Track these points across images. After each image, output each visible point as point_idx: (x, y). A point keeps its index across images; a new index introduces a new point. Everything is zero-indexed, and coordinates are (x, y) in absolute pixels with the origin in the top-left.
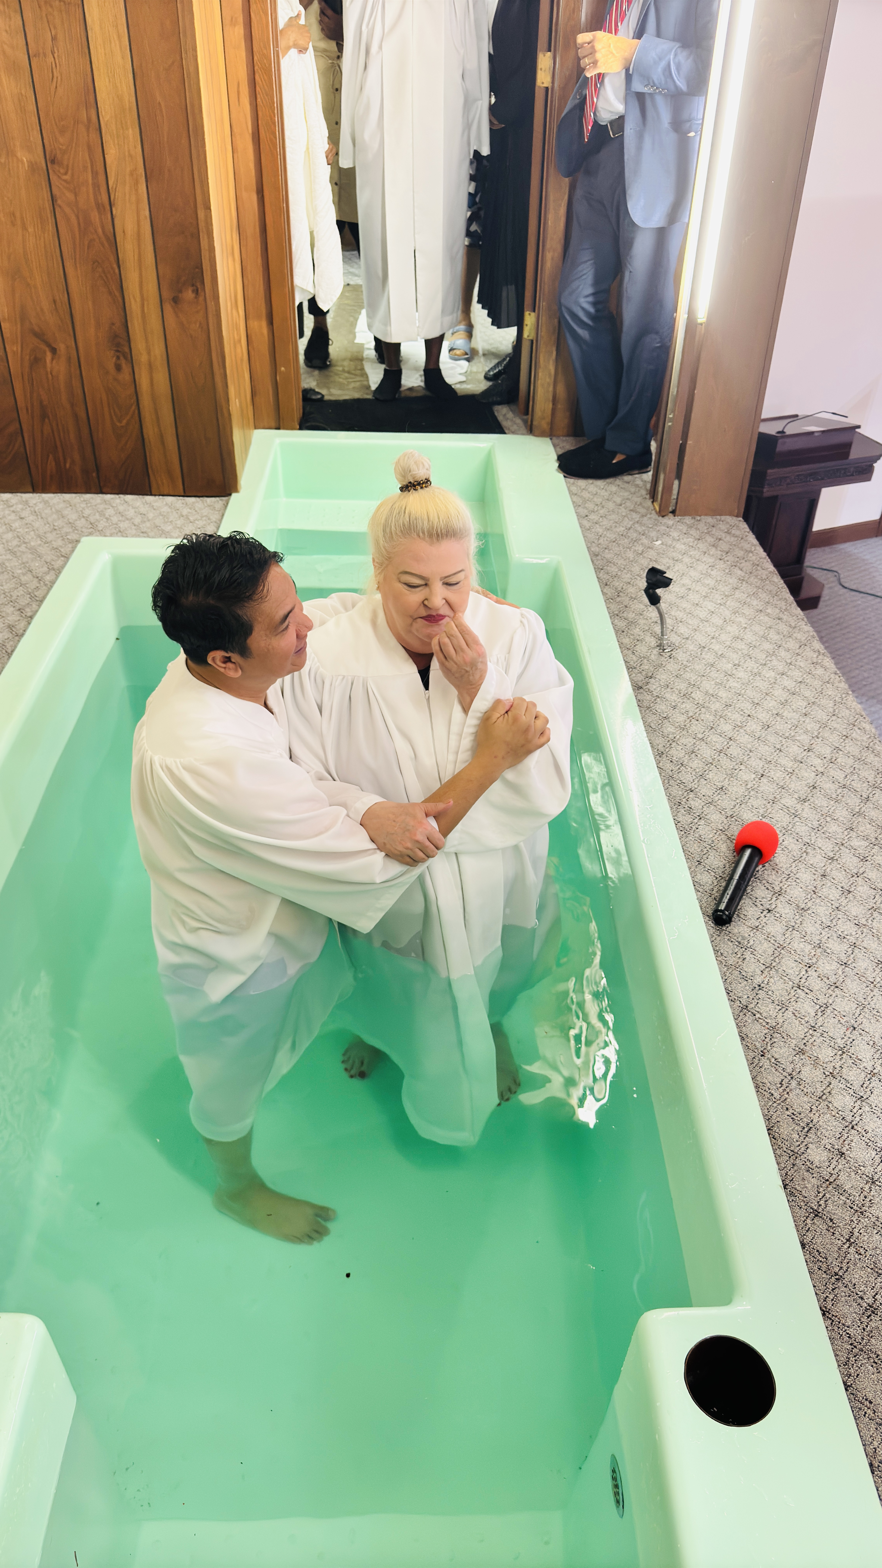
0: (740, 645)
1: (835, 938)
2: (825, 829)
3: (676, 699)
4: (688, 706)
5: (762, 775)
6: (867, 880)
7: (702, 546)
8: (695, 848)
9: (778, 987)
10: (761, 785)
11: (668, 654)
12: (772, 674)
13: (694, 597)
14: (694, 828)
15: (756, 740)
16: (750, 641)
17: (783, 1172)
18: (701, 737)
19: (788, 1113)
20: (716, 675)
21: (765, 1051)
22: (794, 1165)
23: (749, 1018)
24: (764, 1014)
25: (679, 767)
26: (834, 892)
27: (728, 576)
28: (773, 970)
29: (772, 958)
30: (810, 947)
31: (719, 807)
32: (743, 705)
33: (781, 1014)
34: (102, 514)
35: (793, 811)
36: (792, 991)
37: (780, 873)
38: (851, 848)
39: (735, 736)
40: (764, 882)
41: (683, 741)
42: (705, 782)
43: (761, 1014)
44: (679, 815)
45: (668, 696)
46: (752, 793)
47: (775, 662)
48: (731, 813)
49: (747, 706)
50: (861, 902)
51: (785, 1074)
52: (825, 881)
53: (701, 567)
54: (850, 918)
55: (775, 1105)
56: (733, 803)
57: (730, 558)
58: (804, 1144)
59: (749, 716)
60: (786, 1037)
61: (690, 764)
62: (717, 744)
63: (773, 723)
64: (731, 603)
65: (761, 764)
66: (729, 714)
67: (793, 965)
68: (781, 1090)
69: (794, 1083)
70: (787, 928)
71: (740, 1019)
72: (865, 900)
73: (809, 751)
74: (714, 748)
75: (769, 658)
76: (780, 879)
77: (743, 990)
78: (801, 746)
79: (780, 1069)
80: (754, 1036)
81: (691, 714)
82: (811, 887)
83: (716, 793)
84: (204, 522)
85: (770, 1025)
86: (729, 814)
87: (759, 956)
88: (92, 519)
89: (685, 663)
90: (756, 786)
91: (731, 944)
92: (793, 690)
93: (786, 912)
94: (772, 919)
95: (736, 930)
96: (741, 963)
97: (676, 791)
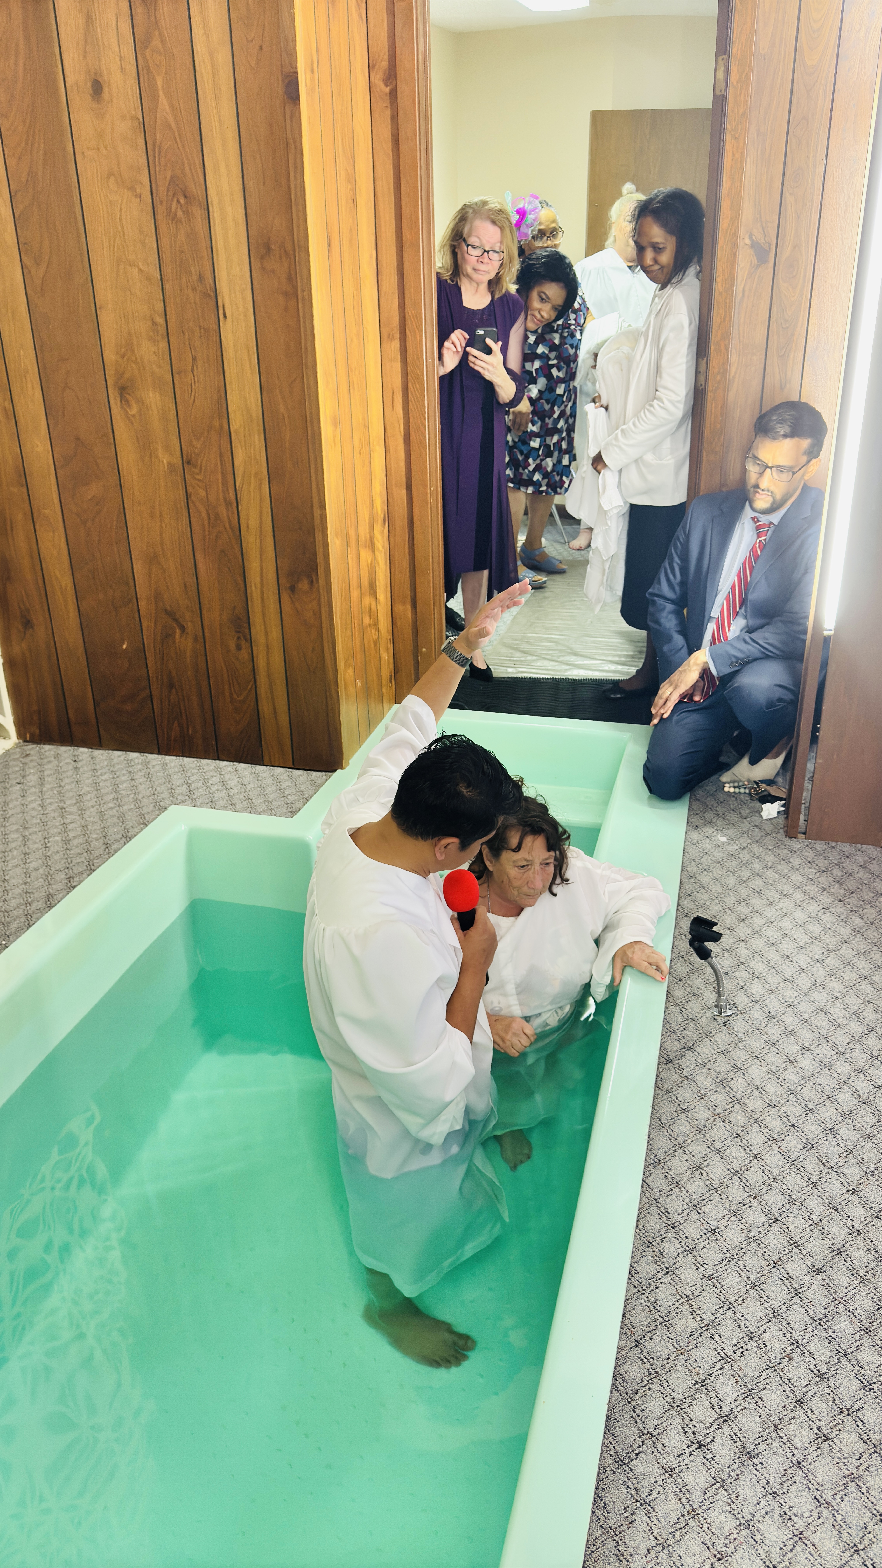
0: (822, 1022)
1: (776, 1516)
2: (829, 1324)
3: (708, 1085)
4: (720, 1099)
5: (776, 1220)
6: (860, 1423)
7: (824, 880)
8: (641, 1318)
10: (769, 1235)
11: (724, 1020)
12: (847, 1069)
13: (787, 946)
14: (653, 1286)
15: (790, 1164)
16: (835, 1017)
18: (718, 1147)
20: (774, 1059)
25: (672, 1186)
26: (804, 1433)
27: (841, 923)
28: (665, 1551)
29: (672, 1530)
30: (734, 1523)
31: (699, 1259)
32: (791, 1108)
34: (206, 781)
35: (796, 1286)
37: (740, 1383)
38: (855, 1363)
39: (763, 1153)
40: (713, 1394)
41: (693, 1149)
42: (697, 1216)
44: (641, 1262)
45: (700, 1079)
46: (752, 1245)
47: (857, 1053)
49: (796, 1112)
50: (838, 1461)
52: (799, 1412)
53: (813, 908)
54: (810, 1486)
56: (721, 1256)
59: (793, 1126)
61: (688, 1187)
62: (735, 1161)
63: (821, 1142)
64: (832, 961)
65: (781, 1200)
66: (768, 1119)
67: (697, 1550)
70: (714, 1482)
72: (844, 1458)
73: (852, 1194)
74: (728, 1167)
75: (851, 1045)
78: (845, 1184)
81: (719, 1110)
82: (775, 1418)
83: (704, 1237)
86: (710, 1271)
87: (656, 1522)
88: (194, 786)
89: (740, 1035)
90: (761, 1235)
91: (625, 1491)
92: (865, 1098)
93: (723, 1453)
94: (698, 1460)
95: (640, 1470)
96: (624, 1528)
97: (654, 1223)
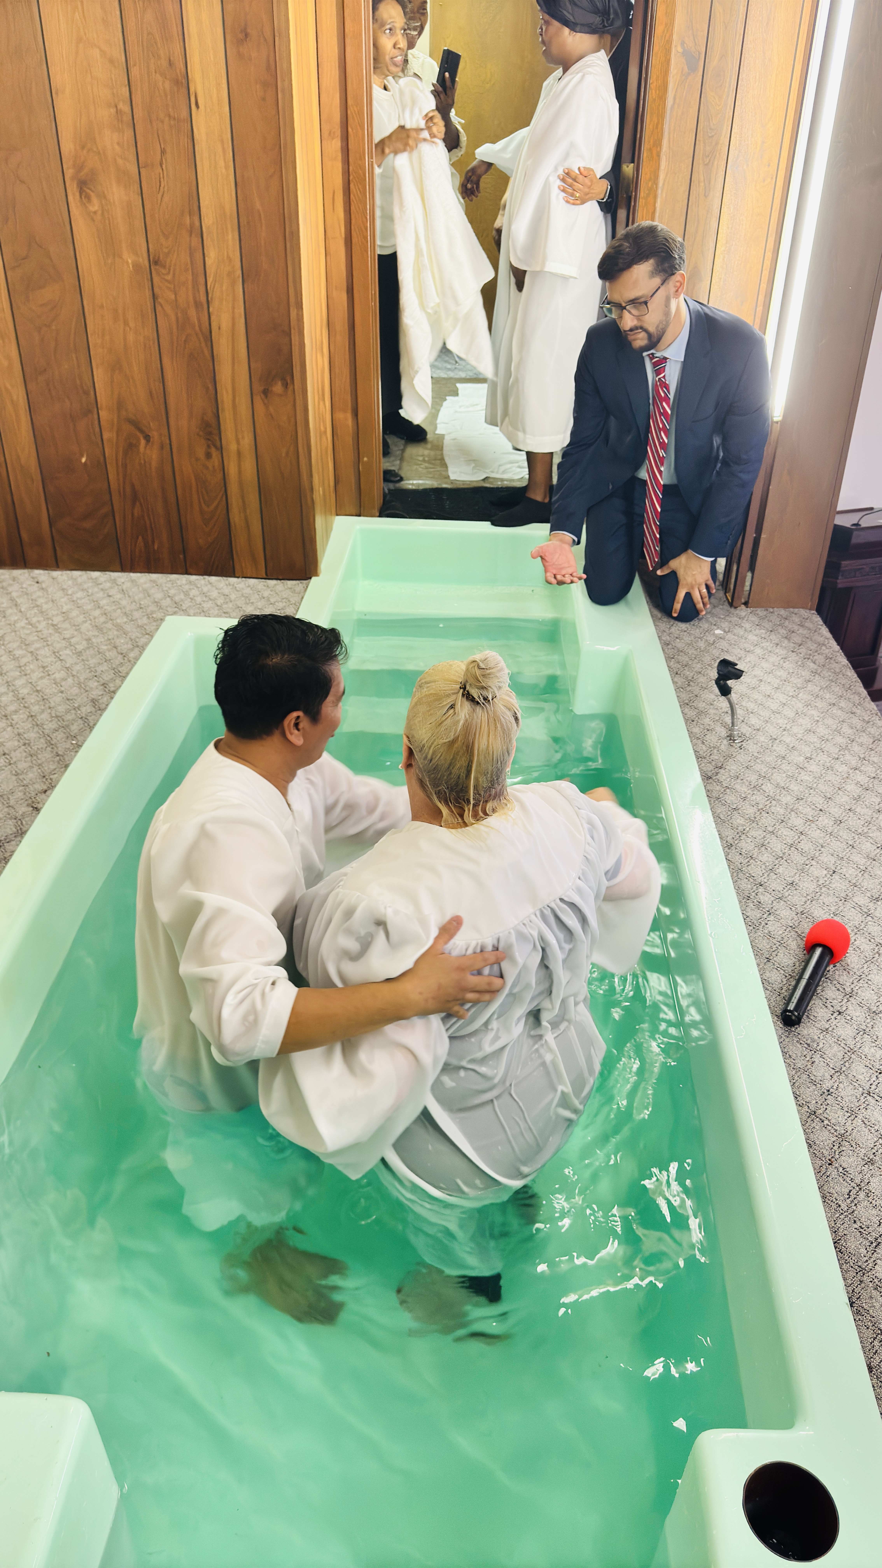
0: (812, 738)
3: (746, 790)
4: (759, 798)
5: (834, 872)
7: (774, 637)
8: (764, 944)
9: (848, 1093)
10: (833, 881)
11: (740, 745)
12: (844, 769)
13: (765, 688)
14: (763, 923)
15: (828, 835)
16: (822, 734)
17: (850, 1289)
18: (771, 831)
19: (855, 1226)
20: (788, 768)
21: (833, 1160)
22: (861, 1282)
23: (817, 1124)
24: (833, 1121)
25: (748, 860)
27: (801, 668)
28: (843, 1075)
29: (842, 1063)
31: (789, 903)
32: (814, 798)
33: (850, 1122)
34: (186, 594)
35: (866, 910)
36: (862, 1098)
37: (851, 974)
39: (807, 830)
40: (835, 982)
41: (753, 833)
42: (775, 876)
43: (829, 1120)
44: (748, 909)
45: (738, 787)
46: (824, 889)
47: (848, 757)
48: (802, 910)
49: (819, 801)
51: (852, 1184)
53: (773, 659)
55: (842, 1217)
56: (804, 899)
57: (803, 650)
58: (872, 1260)
59: (821, 810)
60: (854, 1146)
61: (760, 858)
62: (788, 838)
63: (846, 818)
64: (803, 696)
65: (833, 860)
66: (801, 808)
67: (864, 1070)
68: (848, 1201)
69: (862, 1195)
70: (858, 1032)
71: (807, 1125)
74: (784, 842)
75: (841, 752)
76: (851, 981)
77: (811, 1094)
78: (874, 843)
79: (848, 1179)
80: (822, 1143)
81: (761, 806)
83: (787, 889)
84: (284, 604)
85: (838, 1132)
86: (800, 910)
87: (829, 1060)
88: (177, 598)
89: (756, 754)
90: (827, 883)
91: (800, 1046)
92: (866, 786)
93: (857, 1014)
94: (842, 1021)
95: (805, 1032)
96: (809, 1066)
97: (746, 885)
